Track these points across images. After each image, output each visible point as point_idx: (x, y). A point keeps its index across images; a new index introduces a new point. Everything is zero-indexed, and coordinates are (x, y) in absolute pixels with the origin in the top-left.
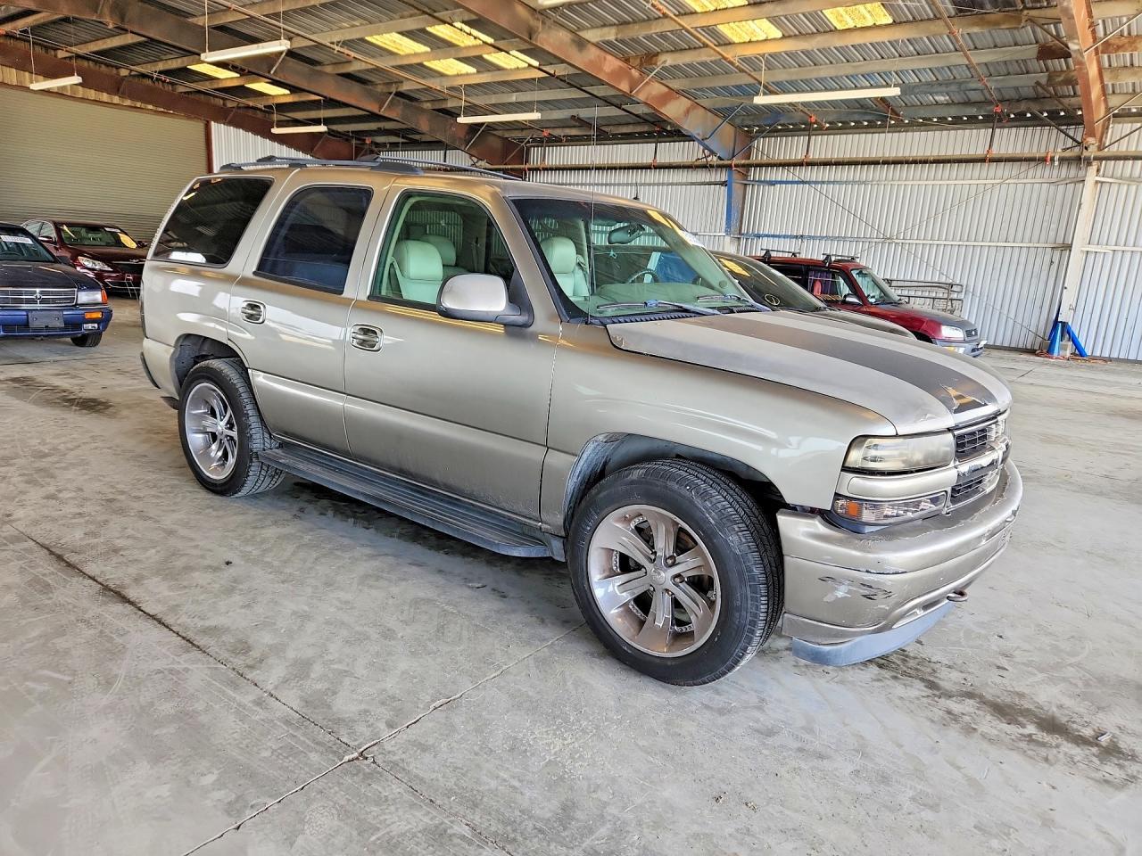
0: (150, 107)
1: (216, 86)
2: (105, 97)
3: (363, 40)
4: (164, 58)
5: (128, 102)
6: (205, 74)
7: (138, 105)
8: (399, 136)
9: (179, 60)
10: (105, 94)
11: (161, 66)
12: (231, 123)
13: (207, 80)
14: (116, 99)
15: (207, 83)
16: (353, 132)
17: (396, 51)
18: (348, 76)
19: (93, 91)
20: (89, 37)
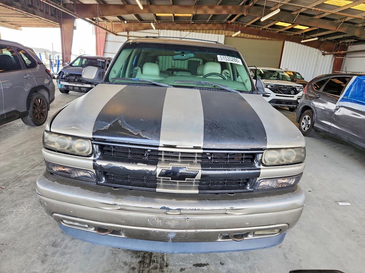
0: (267, 38)
1: (285, 29)
2: (255, 37)
3: (323, 3)
4: (269, 22)
5: (261, 38)
6: (282, 26)
7: (264, 38)
8: (353, 39)
9: (273, 23)
10: (255, 36)
11: (269, 25)
12: (291, 41)
13: (283, 28)
14: (258, 37)
15: (283, 29)
16: (334, 39)
17: (339, 5)
18: (324, 18)
19: (252, 36)
20: (250, 20)
